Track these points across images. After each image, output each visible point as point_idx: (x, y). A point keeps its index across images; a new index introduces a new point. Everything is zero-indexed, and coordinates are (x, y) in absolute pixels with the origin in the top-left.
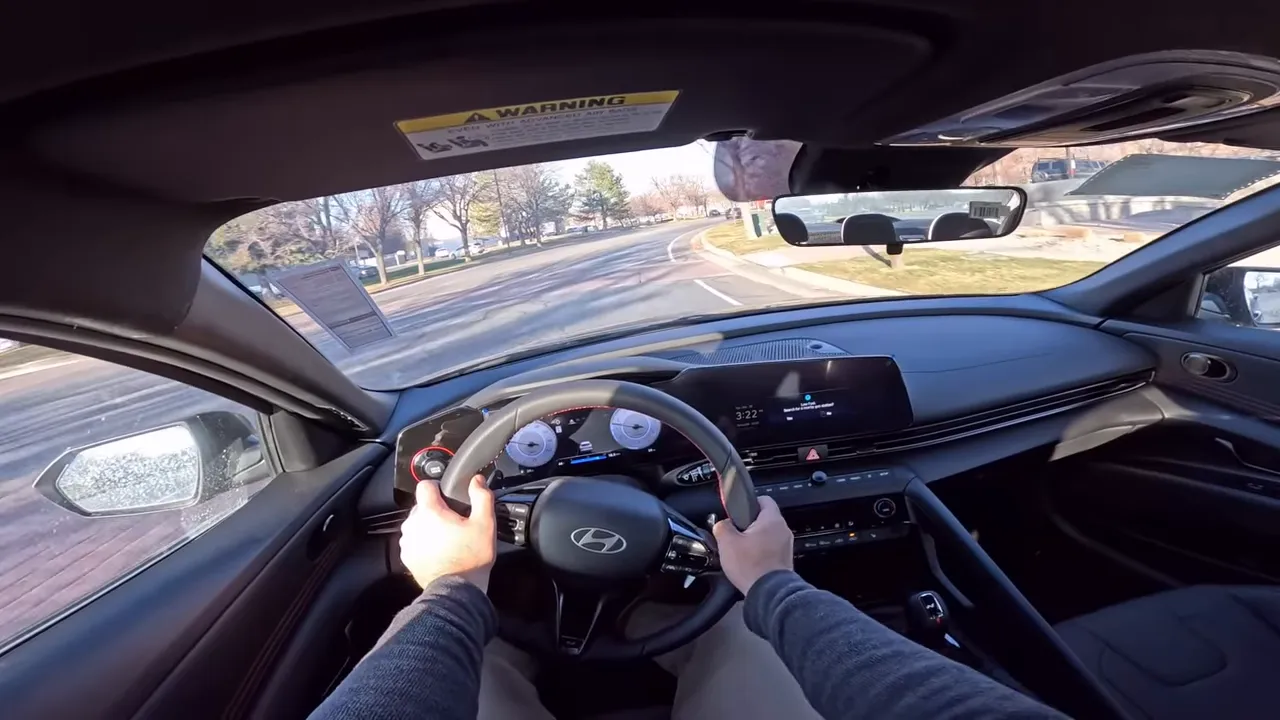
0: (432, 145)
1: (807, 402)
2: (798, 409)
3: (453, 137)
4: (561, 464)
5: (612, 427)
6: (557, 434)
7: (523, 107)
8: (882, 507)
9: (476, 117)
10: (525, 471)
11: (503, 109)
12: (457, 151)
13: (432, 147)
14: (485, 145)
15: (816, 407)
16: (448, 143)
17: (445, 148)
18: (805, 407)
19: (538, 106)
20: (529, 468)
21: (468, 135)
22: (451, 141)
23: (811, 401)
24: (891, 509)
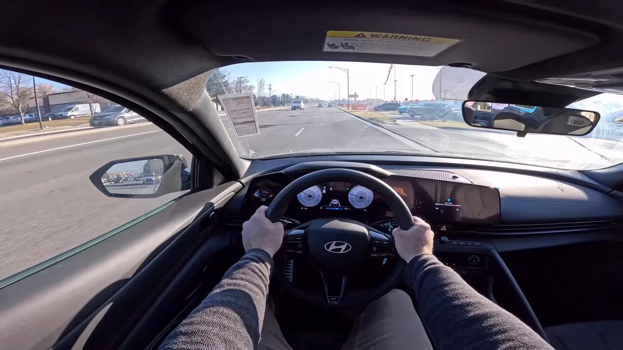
0: (332, 45)
1: (448, 202)
2: (442, 204)
3: (344, 43)
4: (321, 208)
5: (349, 195)
6: (323, 193)
7: (384, 34)
8: (473, 259)
9: (361, 35)
10: (304, 208)
11: (375, 33)
12: (340, 50)
13: (332, 46)
14: (354, 49)
15: (452, 205)
16: (340, 45)
17: (337, 47)
18: (446, 204)
19: (390, 35)
20: (306, 207)
21: (350, 43)
22: (342, 45)
23: (450, 202)
24: (477, 261)
